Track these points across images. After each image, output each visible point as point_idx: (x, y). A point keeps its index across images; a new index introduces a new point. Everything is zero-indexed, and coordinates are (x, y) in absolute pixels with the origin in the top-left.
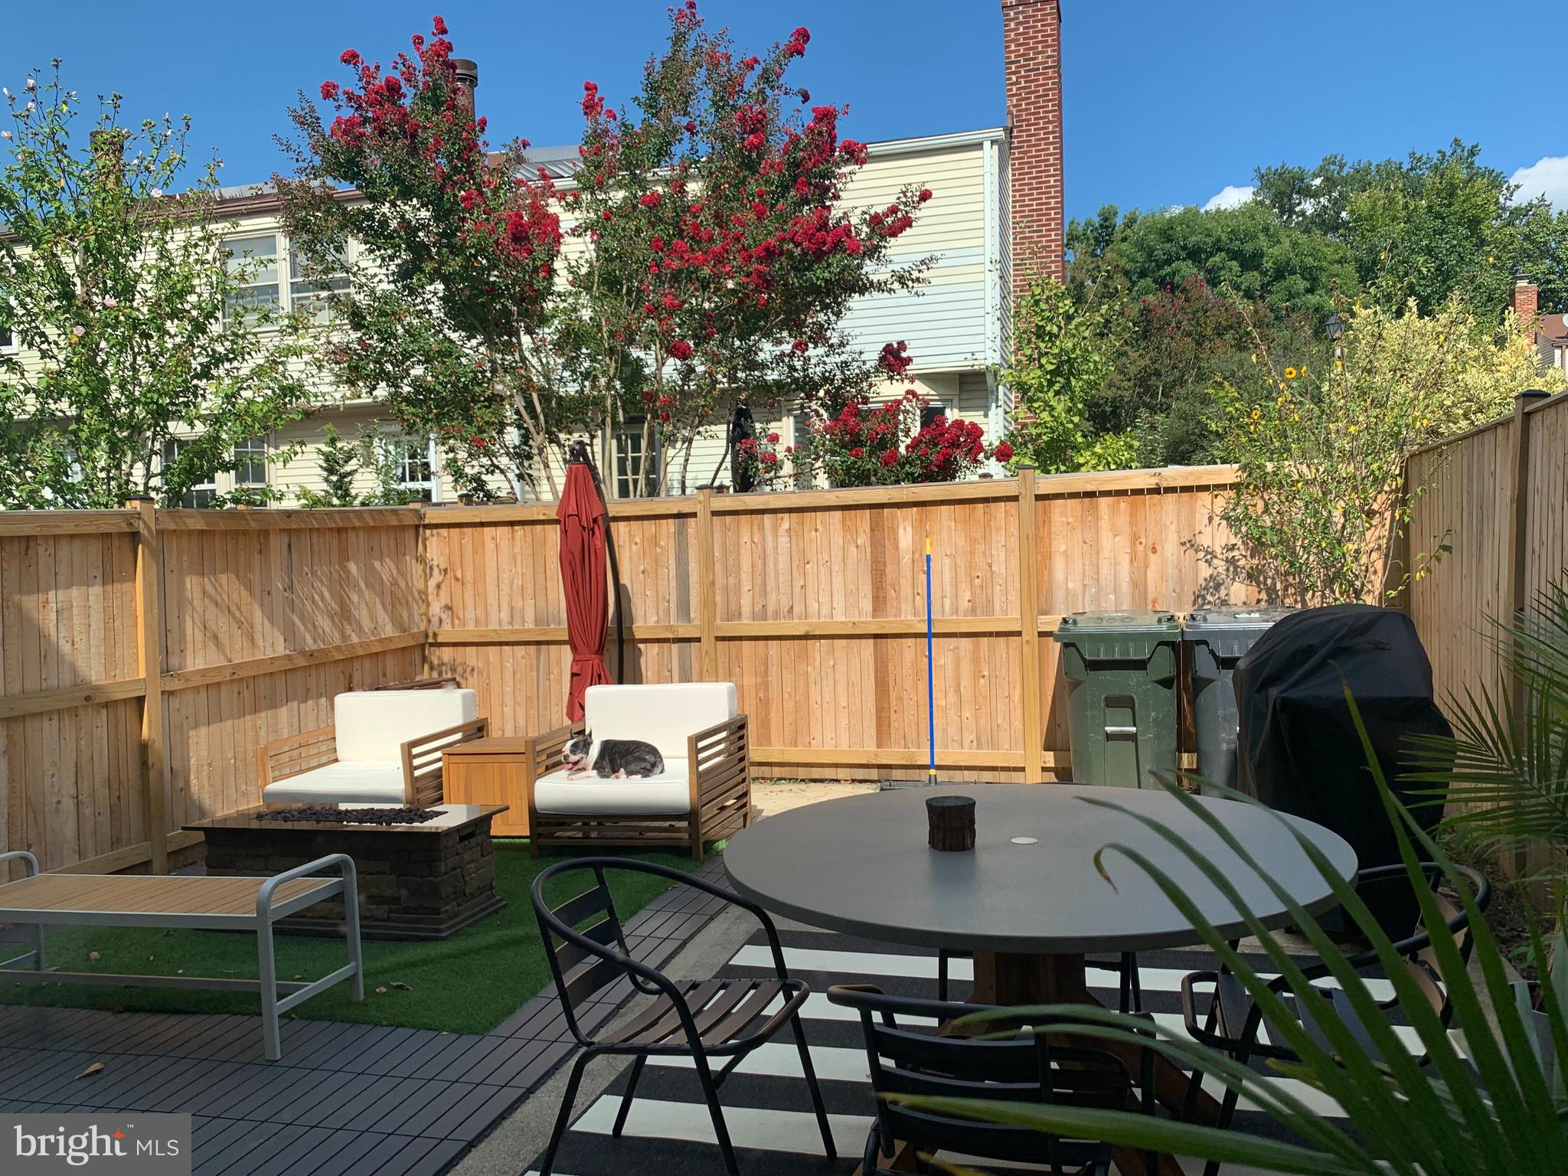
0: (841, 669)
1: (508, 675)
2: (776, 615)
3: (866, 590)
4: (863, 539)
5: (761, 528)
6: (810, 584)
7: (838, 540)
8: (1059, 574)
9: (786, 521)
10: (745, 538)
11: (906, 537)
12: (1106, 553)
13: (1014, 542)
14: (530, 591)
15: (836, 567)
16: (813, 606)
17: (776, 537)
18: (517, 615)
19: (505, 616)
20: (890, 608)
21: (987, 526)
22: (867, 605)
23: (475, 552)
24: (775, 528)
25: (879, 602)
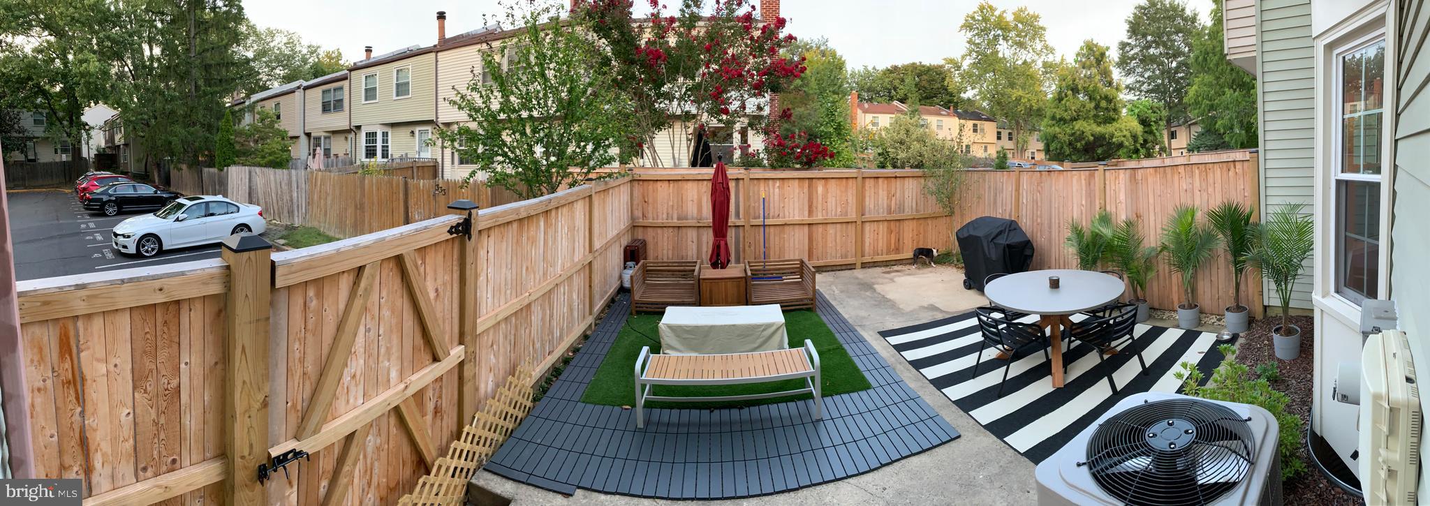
0: (797, 235)
1: (665, 238)
2: (773, 218)
3: (806, 208)
4: (806, 190)
5: (768, 185)
6: (786, 206)
7: (797, 191)
8: (867, 203)
9: (778, 183)
10: (762, 189)
11: (820, 189)
12: (881, 196)
13: (855, 192)
14: (675, 207)
15: (796, 200)
16: (787, 214)
17: (774, 189)
18: (670, 216)
19: (665, 216)
20: (814, 214)
21: (847, 187)
22: (806, 213)
23: (654, 191)
24: (774, 186)
25: (810, 212)
